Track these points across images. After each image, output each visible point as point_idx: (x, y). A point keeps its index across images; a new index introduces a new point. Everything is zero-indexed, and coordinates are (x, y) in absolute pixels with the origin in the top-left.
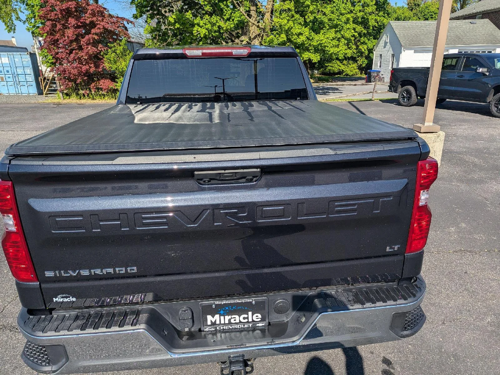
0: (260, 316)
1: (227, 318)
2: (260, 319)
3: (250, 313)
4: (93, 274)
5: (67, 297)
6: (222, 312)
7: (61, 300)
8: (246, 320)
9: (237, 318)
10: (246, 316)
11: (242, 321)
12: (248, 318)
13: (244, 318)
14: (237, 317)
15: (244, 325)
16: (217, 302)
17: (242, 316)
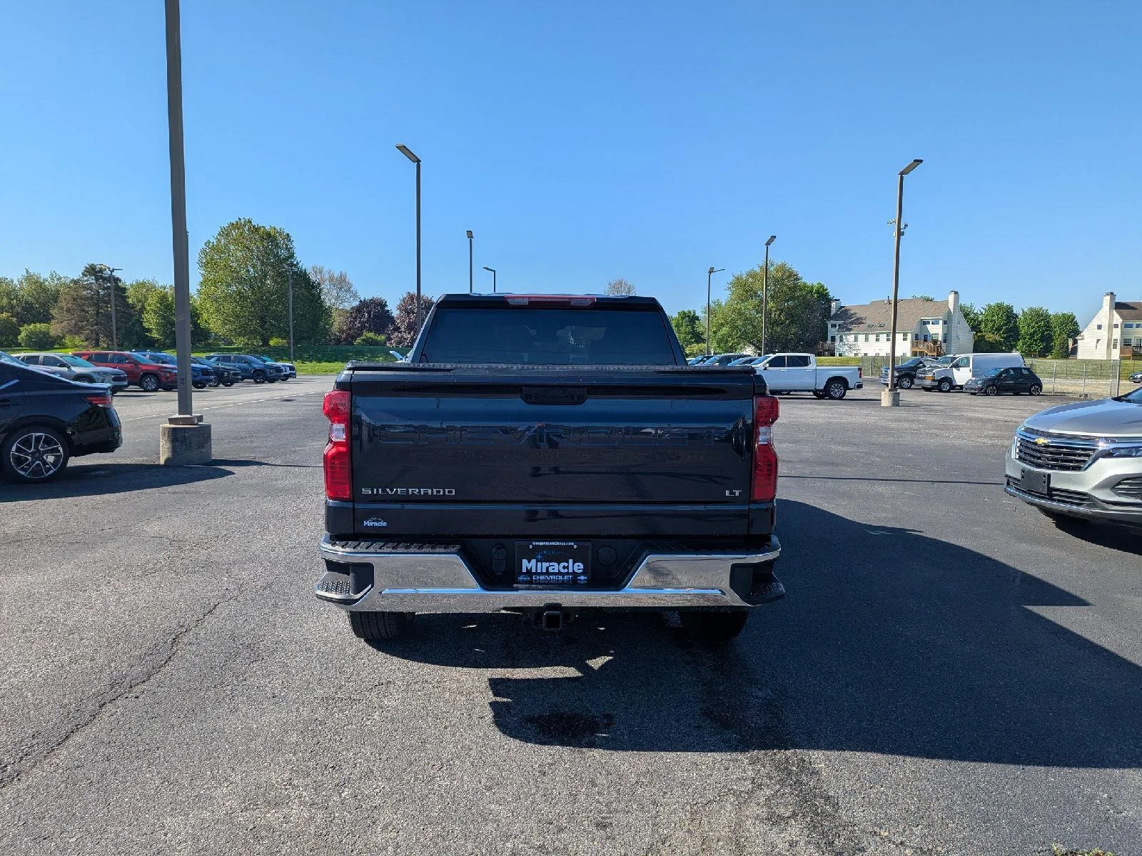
0: (582, 566)
1: (546, 565)
2: (581, 571)
3: (571, 561)
4: (410, 493)
5: (377, 521)
6: (539, 557)
7: (372, 524)
8: (566, 571)
9: (555, 567)
10: (566, 564)
11: (562, 570)
12: (567, 567)
13: (564, 567)
14: (556, 564)
15: (563, 577)
16: (534, 543)
17: (562, 564)
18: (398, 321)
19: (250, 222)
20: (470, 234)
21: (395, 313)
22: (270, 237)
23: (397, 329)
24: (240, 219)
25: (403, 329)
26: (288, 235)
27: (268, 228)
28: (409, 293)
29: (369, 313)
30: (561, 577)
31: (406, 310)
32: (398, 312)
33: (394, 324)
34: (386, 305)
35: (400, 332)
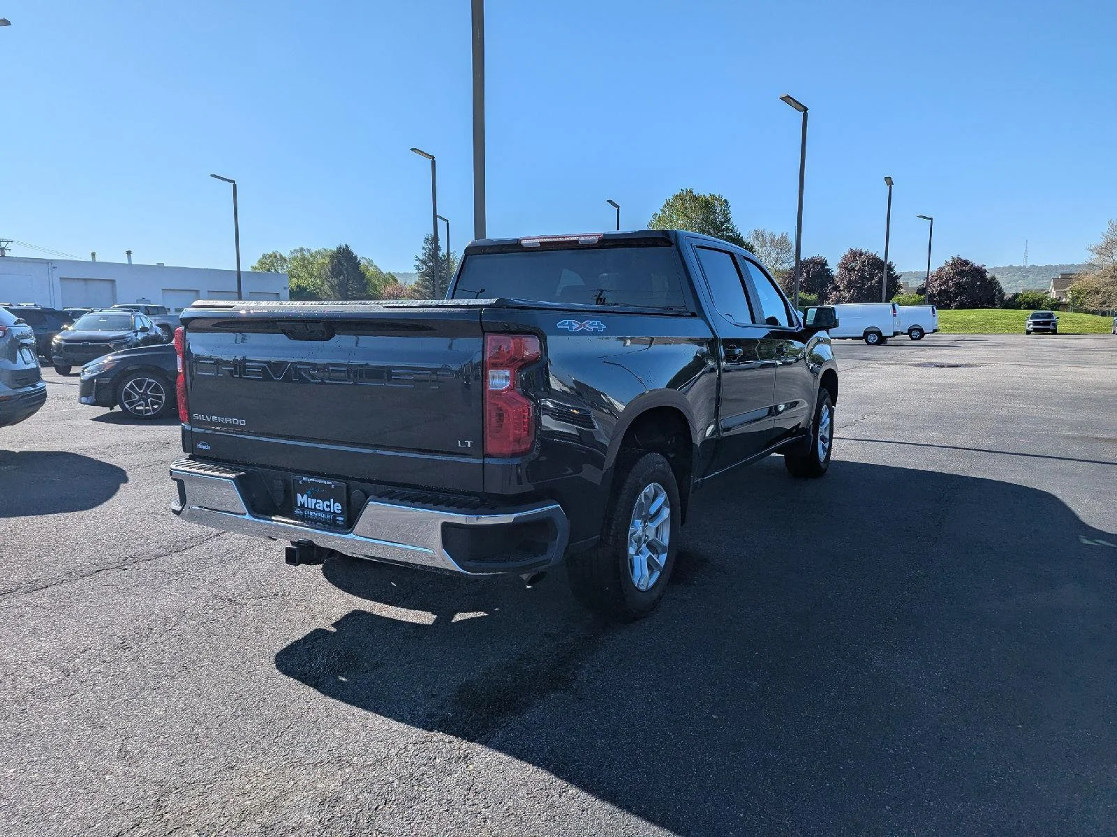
0: (340, 507)
1: (314, 501)
2: (339, 512)
3: (333, 500)
4: (219, 421)
5: (205, 445)
6: (310, 493)
7: (202, 446)
9: (321, 505)
10: (329, 503)
11: (326, 509)
12: (330, 507)
13: (328, 506)
14: (322, 502)
15: (326, 516)
16: (305, 479)
17: (325, 503)
18: (837, 280)
19: (691, 192)
20: (889, 181)
21: (836, 271)
22: (707, 205)
23: (836, 288)
24: (683, 190)
25: (842, 288)
26: (726, 201)
27: (708, 196)
28: (851, 250)
29: (808, 273)
30: (324, 516)
31: (846, 268)
32: (839, 270)
33: (833, 282)
34: (826, 264)
35: (839, 291)
